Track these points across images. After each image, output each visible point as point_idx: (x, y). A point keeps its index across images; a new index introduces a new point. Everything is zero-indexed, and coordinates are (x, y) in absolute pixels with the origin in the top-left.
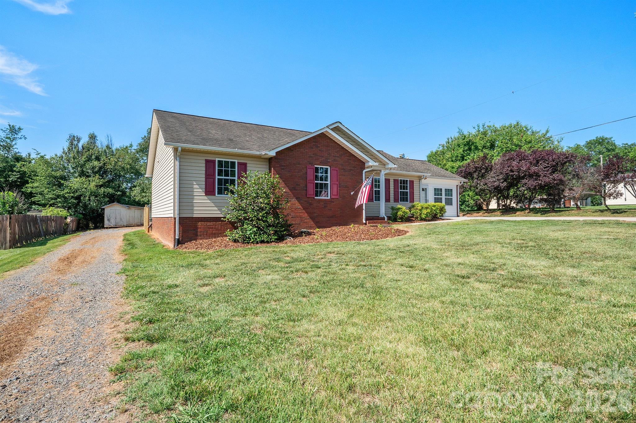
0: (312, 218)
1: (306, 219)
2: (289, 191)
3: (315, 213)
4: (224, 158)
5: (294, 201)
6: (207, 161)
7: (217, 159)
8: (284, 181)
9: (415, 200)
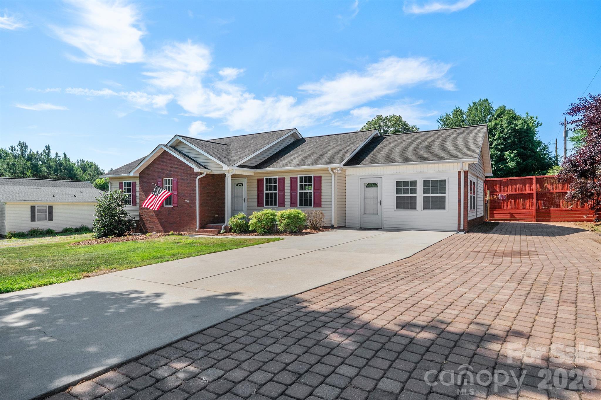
0: (161, 224)
1: (157, 224)
3: (162, 219)
4: (126, 180)
6: (120, 183)
7: (124, 182)
8: (145, 194)
9: (322, 203)
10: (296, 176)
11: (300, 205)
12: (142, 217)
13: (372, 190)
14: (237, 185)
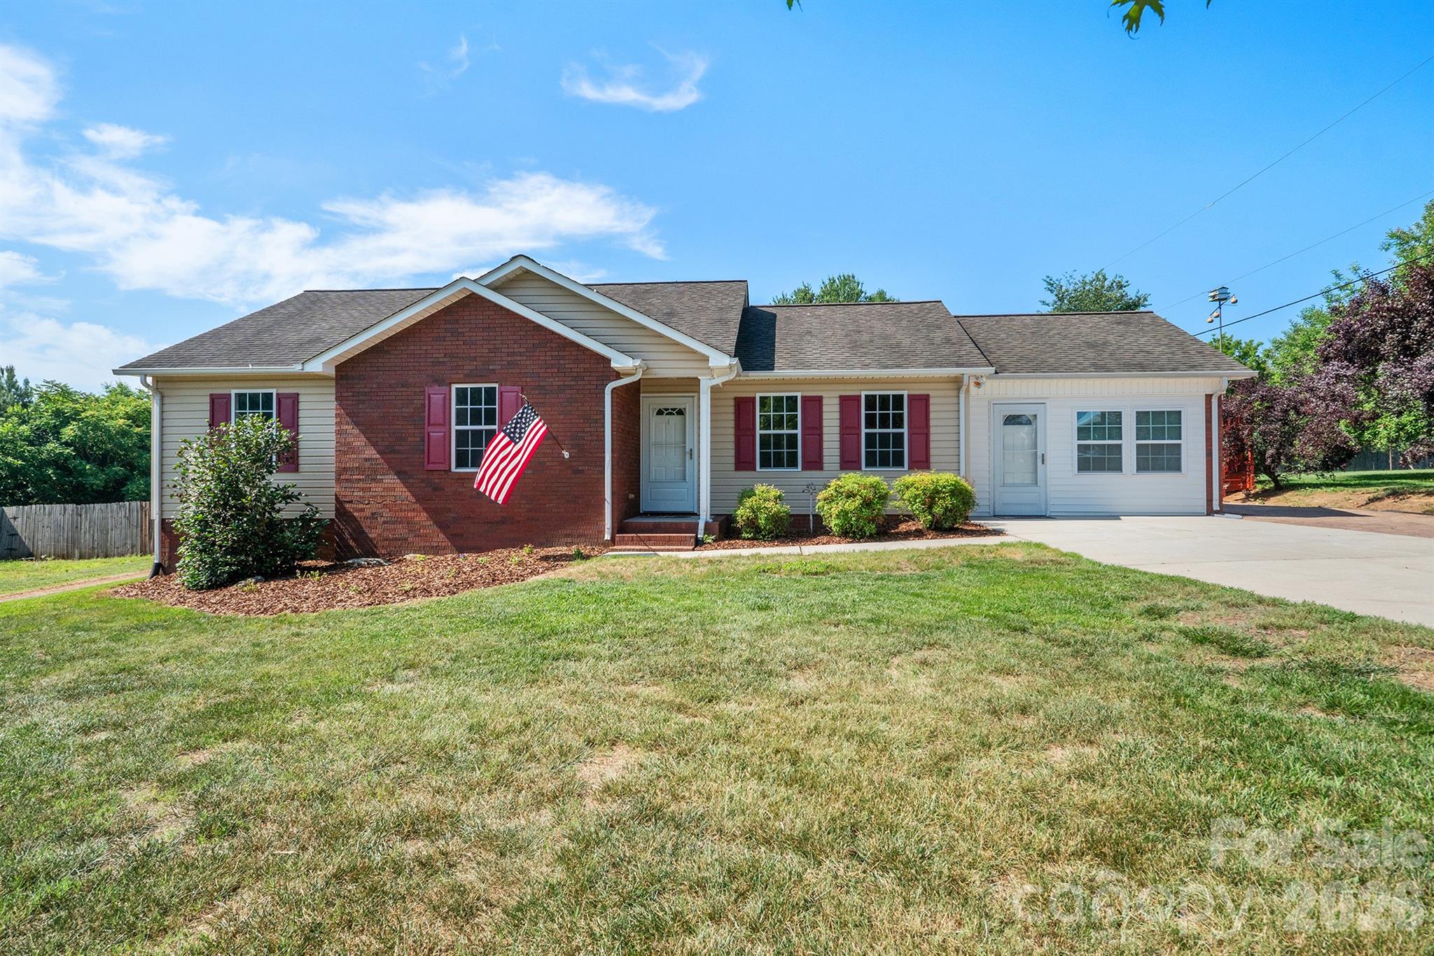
0: (443, 526)
1: (424, 527)
2: (378, 456)
3: (449, 510)
4: (262, 388)
5: (391, 480)
6: (213, 399)
7: (233, 392)
8: (363, 432)
9: (932, 459)
10: (857, 393)
11: (867, 465)
12: (347, 506)
13: (1022, 432)
14: (660, 412)
